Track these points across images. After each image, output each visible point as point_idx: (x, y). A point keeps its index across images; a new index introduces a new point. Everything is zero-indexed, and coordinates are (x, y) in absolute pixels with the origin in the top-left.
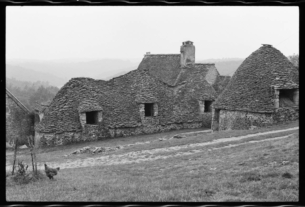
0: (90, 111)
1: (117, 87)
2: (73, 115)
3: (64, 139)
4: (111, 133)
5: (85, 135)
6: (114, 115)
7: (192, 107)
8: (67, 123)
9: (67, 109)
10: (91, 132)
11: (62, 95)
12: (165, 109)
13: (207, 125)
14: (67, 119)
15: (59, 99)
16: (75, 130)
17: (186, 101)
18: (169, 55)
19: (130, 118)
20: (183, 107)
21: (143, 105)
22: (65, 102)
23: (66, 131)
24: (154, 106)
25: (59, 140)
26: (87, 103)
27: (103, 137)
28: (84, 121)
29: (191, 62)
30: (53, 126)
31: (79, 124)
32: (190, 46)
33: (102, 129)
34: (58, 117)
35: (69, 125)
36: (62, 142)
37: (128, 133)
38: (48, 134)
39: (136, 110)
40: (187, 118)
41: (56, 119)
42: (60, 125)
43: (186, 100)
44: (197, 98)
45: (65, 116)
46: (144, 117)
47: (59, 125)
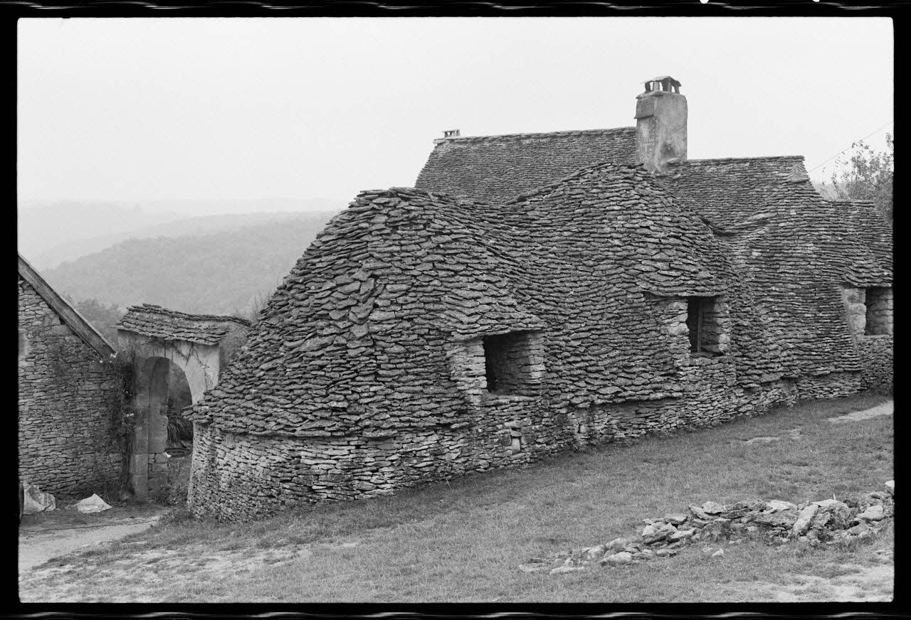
0: (501, 332)
1: (548, 231)
2: (423, 355)
3: (399, 465)
4: (576, 431)
5: (482, 442)
6: (571, 349)
7: (821, 315)
8: (401, 389)
9: (389, 327)
10: (507, 428)
11: (345, 263)
12: (740, 322)
13: (876, 383)
14: (398, 372)
15: (330, 284)
16: (443, 420)
17: (792, 290)
18: (568, 135)
19: (633, 364)
20: (786, 314)
21: (684, 306)
22: (372, 293)
23: (410, 426)
24: (719, 311)
25: (377, 471)
26: (479, 298)
27: (548, 447)
28: (480, 378)
29: (674, 155)
30: (340, 405)
31: (452, 392)
32: (673, 97)
33: (547, 414)
34: (354, 366)
35: (412, 399)
36: (392, 478)
37: (636, 426)
38: (324, 447)
39: (649, 327)
40: (812, 357)
41: (346, 375)
42: (373, 402)
43: (791, 286)
44: (832, 280)
45: (385, 357)
46: (688, 355)
47: (369, 400)
